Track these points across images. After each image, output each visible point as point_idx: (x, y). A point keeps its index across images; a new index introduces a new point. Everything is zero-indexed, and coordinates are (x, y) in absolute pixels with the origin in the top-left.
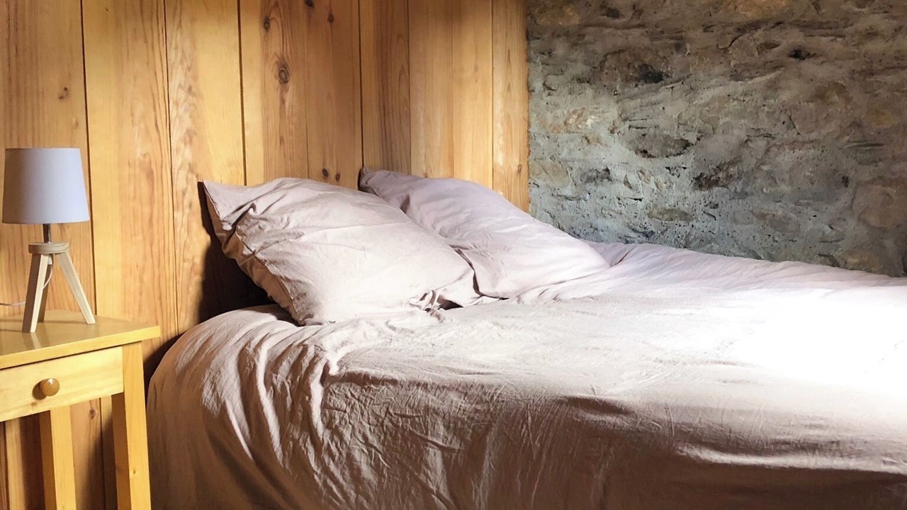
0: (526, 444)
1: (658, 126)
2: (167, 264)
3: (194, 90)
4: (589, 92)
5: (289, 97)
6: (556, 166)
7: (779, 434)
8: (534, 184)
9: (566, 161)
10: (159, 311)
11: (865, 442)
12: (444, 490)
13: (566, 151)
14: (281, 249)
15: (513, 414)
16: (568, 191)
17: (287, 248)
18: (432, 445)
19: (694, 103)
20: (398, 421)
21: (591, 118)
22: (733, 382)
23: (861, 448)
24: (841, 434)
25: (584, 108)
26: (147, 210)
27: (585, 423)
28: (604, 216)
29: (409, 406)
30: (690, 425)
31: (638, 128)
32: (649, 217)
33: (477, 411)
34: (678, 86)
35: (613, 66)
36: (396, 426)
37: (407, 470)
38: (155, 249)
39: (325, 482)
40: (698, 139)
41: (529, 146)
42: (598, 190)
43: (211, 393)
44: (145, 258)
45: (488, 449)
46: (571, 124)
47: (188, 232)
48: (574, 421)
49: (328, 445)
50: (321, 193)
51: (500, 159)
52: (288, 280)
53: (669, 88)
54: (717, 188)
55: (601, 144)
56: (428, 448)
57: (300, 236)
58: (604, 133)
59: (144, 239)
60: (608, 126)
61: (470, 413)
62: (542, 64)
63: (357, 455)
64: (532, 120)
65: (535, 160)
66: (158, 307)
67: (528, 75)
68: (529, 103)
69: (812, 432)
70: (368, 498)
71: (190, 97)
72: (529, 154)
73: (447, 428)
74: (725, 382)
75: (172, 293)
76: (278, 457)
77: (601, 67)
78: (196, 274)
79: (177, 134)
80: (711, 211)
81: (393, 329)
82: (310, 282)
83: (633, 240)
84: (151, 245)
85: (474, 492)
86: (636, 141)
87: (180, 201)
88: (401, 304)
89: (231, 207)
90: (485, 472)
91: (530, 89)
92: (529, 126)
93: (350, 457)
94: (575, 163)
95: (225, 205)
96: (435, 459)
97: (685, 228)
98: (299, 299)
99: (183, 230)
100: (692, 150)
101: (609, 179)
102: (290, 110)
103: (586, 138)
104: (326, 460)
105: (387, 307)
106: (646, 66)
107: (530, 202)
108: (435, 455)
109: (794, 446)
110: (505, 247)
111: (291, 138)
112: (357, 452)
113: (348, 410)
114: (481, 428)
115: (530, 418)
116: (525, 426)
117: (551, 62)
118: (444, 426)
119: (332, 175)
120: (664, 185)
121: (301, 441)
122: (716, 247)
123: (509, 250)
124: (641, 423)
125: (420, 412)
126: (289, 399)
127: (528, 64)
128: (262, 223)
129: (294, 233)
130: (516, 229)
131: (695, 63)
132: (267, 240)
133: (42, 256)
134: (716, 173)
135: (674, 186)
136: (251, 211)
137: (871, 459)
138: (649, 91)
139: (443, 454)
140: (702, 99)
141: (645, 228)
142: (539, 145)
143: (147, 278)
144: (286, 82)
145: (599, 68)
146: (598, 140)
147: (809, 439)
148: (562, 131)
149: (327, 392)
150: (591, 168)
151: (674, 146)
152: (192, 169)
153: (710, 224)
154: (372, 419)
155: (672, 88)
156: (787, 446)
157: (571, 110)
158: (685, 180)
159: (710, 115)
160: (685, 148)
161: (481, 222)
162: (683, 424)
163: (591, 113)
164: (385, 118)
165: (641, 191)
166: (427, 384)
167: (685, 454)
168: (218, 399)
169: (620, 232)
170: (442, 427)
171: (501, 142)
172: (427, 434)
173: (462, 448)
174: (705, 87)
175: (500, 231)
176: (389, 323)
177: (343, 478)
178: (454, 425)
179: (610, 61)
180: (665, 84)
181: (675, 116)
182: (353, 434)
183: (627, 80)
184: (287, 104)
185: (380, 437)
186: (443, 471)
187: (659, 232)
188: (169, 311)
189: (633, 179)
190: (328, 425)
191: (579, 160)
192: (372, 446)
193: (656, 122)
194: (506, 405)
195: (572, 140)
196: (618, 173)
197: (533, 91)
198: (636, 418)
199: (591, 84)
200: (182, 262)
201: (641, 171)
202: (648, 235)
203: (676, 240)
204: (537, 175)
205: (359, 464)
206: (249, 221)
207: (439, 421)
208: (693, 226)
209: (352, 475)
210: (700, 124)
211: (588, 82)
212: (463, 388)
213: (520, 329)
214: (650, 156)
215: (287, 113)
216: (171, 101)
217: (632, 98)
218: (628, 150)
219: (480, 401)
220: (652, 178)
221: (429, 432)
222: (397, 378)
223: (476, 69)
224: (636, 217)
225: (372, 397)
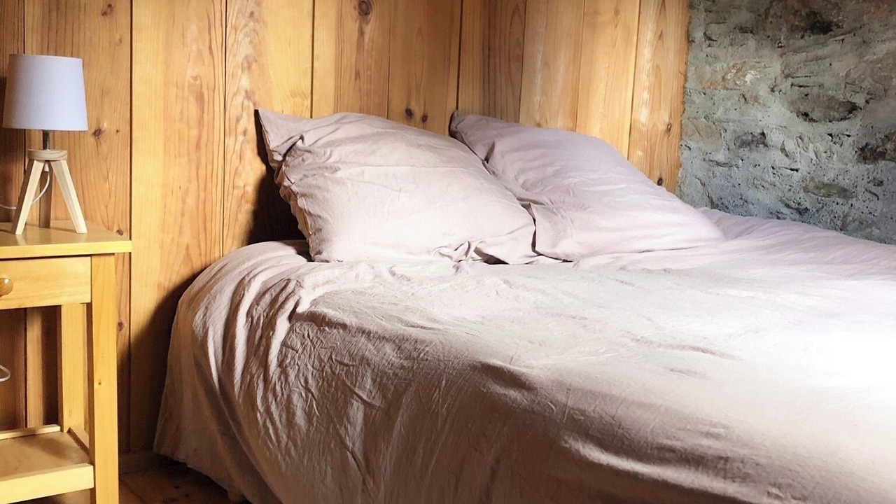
0: (434, 410)
1: (823, 85)
2: (214, 190)
3: (256, 14)
4: (751, 43)
5: (368, 29)
6: (710, 127)
7: (668, 438)
8: (686, 146)
9: (721, 121)
10: (202, 236)
11: (757, 464)
12: (359, 449)
13: (721, 109)
14: (314, 183)
15: (431, 374)
16: (720, 157)
17: (320, 182)
18: (357, 398)
19: (865, 59)
20: (336, 368)
21: (750, 73)
22: (680, 371)
23: (750, 472)
24: (735, 449)
25: (745, 62)
26: (194, 133)
27: (489, 394)
28: (756, 187)
29: (349, 353)
30: (583, 412)
31: (801, 86)
32: (804, 191)
33: (402, 367)
34: (849, 38)
35: (779, 14)
36: (333, 373)
37: (332, 421)
38: (202, 172)
39: (264, 423)
40: (867, 102)
41: (683, 103)
42: (751, 157)
43: (201, 317)
44: (189, 181)
45: (402, 410)
46: (729, 80)
47: (240, 159)
48: (480, 390)
49: (275, 384)
50: (380, 130)
51: (643, 115)
52: (310, 214)
53: (839, 40)
54: (883, 162)
55: (759, 104)
56: (353, 401)
57: (337, 170)
58: (763, 91)
59: (190, 161)
60: (769, 82)
61: (397, 368)
62: (706, 11)
63: (295, 397)
64: (689, 75)
65: (688, 119)
66: (202, 230)
67: (690, 23)
68: (687, 54)
69: (705, 442)
70: (295, 445)
71: (252, 24)
72: (684, 112)
73: (374, 381)
74: (672, 370)
75: (218, 219)
76: (236, 390)
77: (766, 15)
78: (246, 202)
79: (236, 59)
80: (874, 189)
81: (393, 274)
82: (329, 218)
83: (786, 216)
84: (198, 168)
85: (382, 456)
86: (798, 102)
87: (233, 126)
88: (429, 252)
89: (282, 137)
90: (395, 434)
91: (690, 39)
92: (686, 80)
93: (289, 399)
94: (730, 124)
95: (276, 134)
96: (357, 413)
97: (843, 207)
98: (315, 234)
99: (234, 156)
100: (859, 114)
101: (766, 145)
102: (370, 44)
103: (744, 96)
104: (270, 400)
105: (411, 253)
106: (815, 13)
107: (681, 166)
108: (358, 409)
109: (679, 455)
110: (583, 205)
111: (369, 73)
112: (296, 395)
113: (300, 351)
114: (402, 387)
115: (444, 382)
116: (438, 390)
117: (714, 8)
118: (372, 379)
119: (418, 114)
120: (824, 155)
121: (256, 376)
122: (876, 232)
123: (585, 209)
124: (539, 403)
125: (355, 361)
126: (259, 331)
127: (690, 11)
128: (307, 155)
129: (331, 168)
130: (610, 187)
131: (870, 12)
132: (306, 173)
133: (35, 161)
134: (884, 144)
135: (835, 156)
136: (299, 143)
137: (755, 487)
138: (816, 43)
139: (365, 410)
140: (874, 54)
141: (799, 204)
142: (695, 102)
143: (191, 200)
144: (367, 14)
145: (764, 17)
146: (756, 99)
147: (697, 450)
148: (719, 88)
149: (291, 330)
150: (746, 131)
151: (838, 109)
152: (248, 95)
153: (872, 204)
154: (317, 363)
155: (843, 40)
156: (671, 455)
157: (731, 64)
158: (848, 150)
159: (882, 74)
160: (850, 112)
161: (570, 177)
162: (577, 410)
163: (752, 68)
164: (489, 59)
165: (798, 160)
166: (370, 332)
167: (568, 446)
168: (205, 325)
169: (772, 206)
170: (370, 381)
171: (645, 95)
172: (355, 386)
173: (382, 406)
174: (880, 39)
175: (586, 189)
176: (393, 269)
177: (280, 420)
178: (381, 379)
179: (776, 7)
180: (836, 36)
181: (843, 74)
182: (297, 376)
183: (793, 29)
184: (367, 37)
185: (318, 383)
186: (362, 428)
187: (814, 210)
188: (213, 235)
189: (790, 146)
190: (281, 364)
191: (734, 121)
192: (309, 391)
193: (820, 79)
194: (428, 364)
195: (728, 99)
196: (775, 138)
197: (693, 41)
198: (536, 395)
199: (754, 34)
200: (231, 190)
201: (801, 138)
202: (802, 212)
203: (831, 220)
204: (690, 136)
205: (295, 408)
206: (296, 152)
207: (369, 371)
208: (852, 205)
209: (288, 419)
210: (871, 85)
211: (751, 32)
212: (400, 341)
213: (528, 291)
214: (812, 120)
215: (366, 47)
216: (229, 26)
217: (796, 51)
218: (789, 112)
219: (408, 358)
220: (811, 145)
221: (358, 384)
222: (348, 323)
223: (617, 12)
224: (790, 190)
225: (323, 339)
